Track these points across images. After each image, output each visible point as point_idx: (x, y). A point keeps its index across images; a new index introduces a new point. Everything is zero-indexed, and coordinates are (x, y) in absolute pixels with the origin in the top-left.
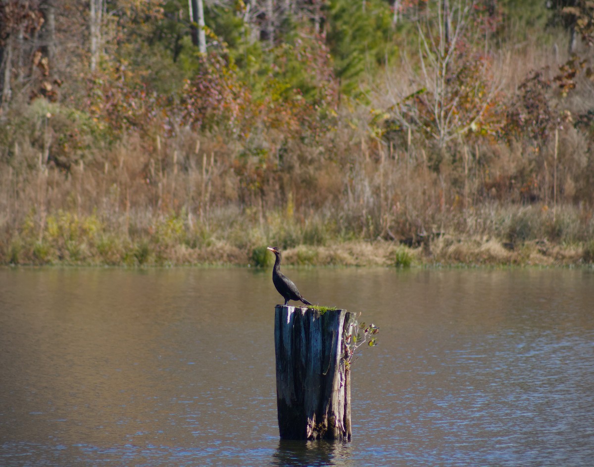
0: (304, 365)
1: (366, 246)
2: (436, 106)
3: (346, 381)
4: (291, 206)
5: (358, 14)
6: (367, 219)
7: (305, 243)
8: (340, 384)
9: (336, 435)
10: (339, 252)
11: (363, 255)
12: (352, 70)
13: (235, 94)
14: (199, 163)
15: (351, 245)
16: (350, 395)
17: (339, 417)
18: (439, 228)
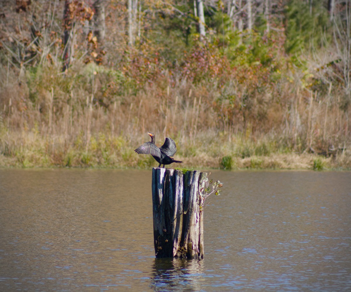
0: (172, 208)
1: (296, 157)
2: (345, 69)
3: (200, 218)
4: (249, 131)
5: (305, 15)
6: (297, 140)
7: (256, 154)
8: (196, 221)
9: (193, 255)
10: (278, 160)
11: (293, 162)
12: (296, 48)
13: (216, 61)
14: (191, 104)
15: (285, 156)
16: (203, 228)
17: (195, 242)
18: (343, 146)
